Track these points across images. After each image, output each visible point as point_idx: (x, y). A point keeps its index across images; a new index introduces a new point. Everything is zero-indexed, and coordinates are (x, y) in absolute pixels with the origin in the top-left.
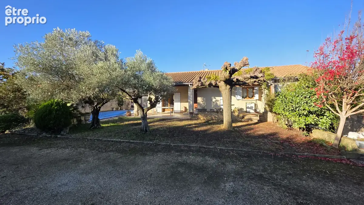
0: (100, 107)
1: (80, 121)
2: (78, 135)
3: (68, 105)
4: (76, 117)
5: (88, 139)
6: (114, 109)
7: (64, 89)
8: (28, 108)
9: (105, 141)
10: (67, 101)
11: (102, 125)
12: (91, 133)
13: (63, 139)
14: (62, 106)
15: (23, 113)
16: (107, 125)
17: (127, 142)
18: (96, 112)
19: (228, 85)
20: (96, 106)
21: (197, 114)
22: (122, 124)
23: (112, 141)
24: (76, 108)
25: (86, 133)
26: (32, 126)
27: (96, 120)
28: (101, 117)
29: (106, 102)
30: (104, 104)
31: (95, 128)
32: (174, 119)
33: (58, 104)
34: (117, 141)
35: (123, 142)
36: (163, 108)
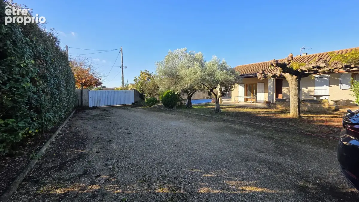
0: (192, 95)
1: (181, 103)
2: (180, 110)
3: (176, 93)
4: (179, 101)
5: (184, 113)
6: (205, 98)
7: (174, 84)
8: (159, 95)
9: (193, 114)
10: (175, 91)
11: (193, 107)
12: (186, 110)
13: (174, 111)
14: (173, 94)
15: (157, 97)
16: (196, 107)
17: (204, 116)
18: (190, 98)
19: (294, 76)
20: (190, 94)
21: (275, 104)
22: (206, 107)
23: (196, 114)
24: (179, 96)
25: (184, 110)
26: (161, 104)
27: (190, 104)
28: (193, 103)
29: (195, 92)
30: (194, 93)
31: (189, 108)
32: (249, 107)
33: (171, 92)
34: (198, 115)
35: (202, 115)
36: (246, 98)
